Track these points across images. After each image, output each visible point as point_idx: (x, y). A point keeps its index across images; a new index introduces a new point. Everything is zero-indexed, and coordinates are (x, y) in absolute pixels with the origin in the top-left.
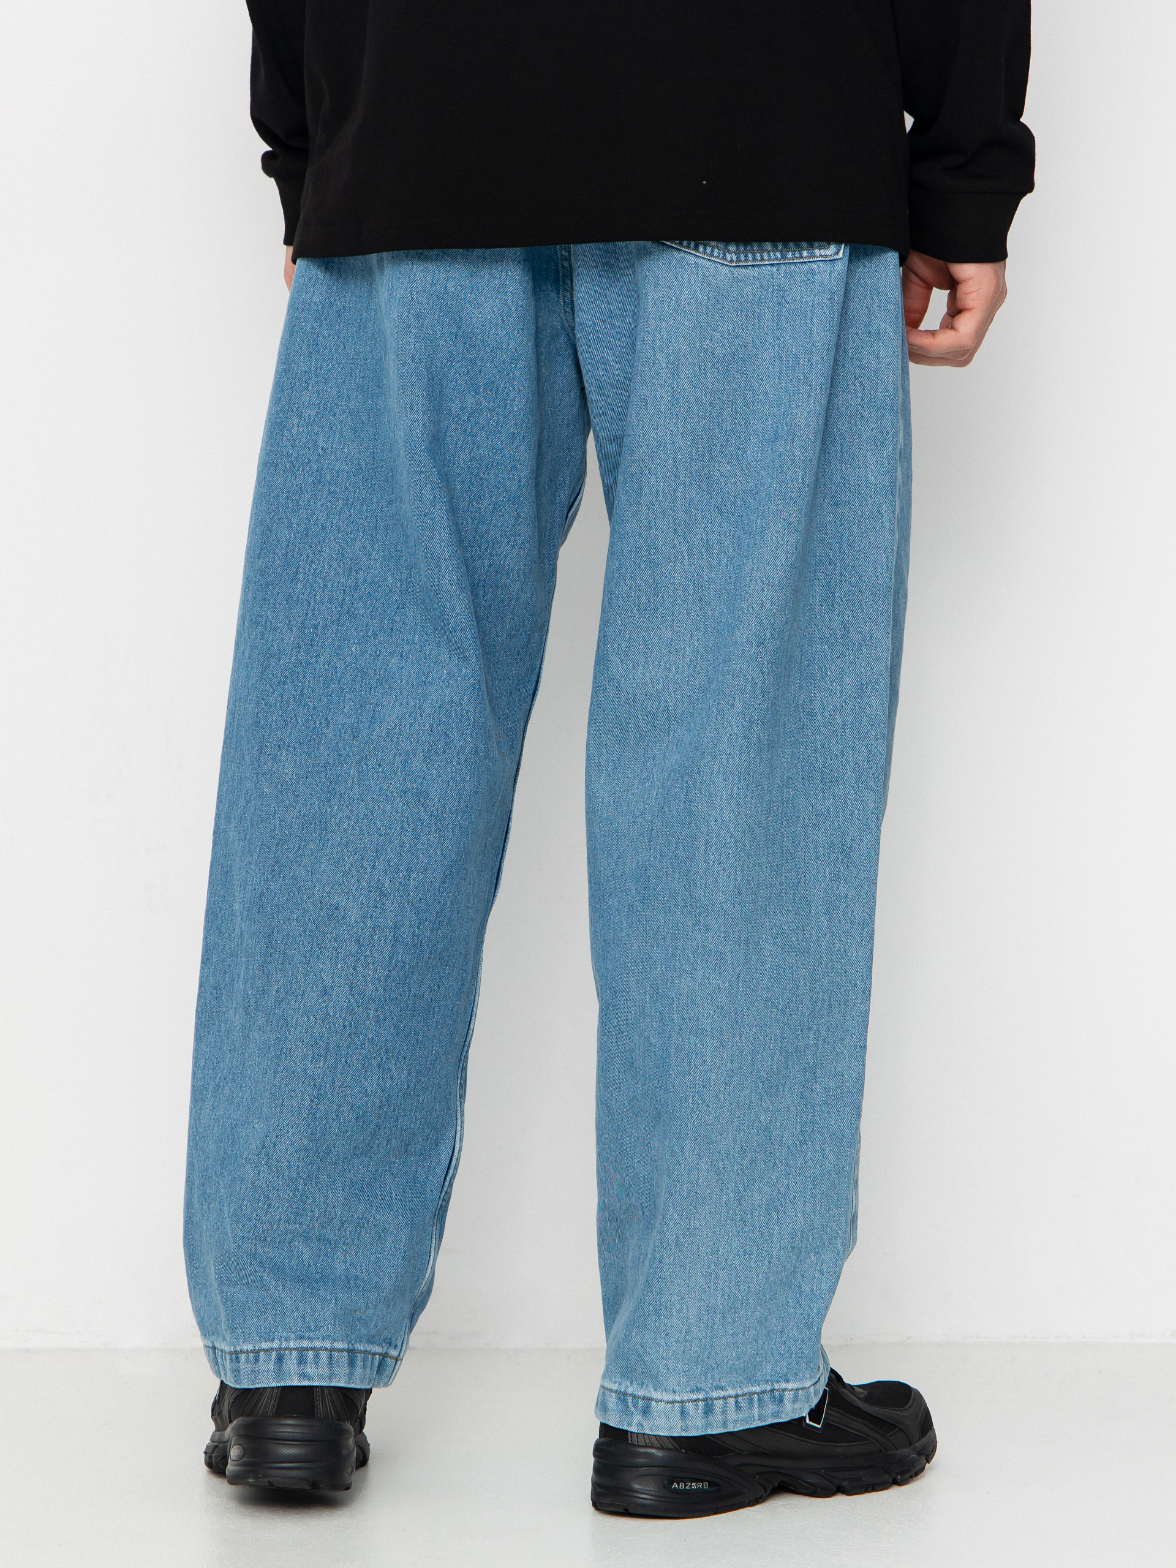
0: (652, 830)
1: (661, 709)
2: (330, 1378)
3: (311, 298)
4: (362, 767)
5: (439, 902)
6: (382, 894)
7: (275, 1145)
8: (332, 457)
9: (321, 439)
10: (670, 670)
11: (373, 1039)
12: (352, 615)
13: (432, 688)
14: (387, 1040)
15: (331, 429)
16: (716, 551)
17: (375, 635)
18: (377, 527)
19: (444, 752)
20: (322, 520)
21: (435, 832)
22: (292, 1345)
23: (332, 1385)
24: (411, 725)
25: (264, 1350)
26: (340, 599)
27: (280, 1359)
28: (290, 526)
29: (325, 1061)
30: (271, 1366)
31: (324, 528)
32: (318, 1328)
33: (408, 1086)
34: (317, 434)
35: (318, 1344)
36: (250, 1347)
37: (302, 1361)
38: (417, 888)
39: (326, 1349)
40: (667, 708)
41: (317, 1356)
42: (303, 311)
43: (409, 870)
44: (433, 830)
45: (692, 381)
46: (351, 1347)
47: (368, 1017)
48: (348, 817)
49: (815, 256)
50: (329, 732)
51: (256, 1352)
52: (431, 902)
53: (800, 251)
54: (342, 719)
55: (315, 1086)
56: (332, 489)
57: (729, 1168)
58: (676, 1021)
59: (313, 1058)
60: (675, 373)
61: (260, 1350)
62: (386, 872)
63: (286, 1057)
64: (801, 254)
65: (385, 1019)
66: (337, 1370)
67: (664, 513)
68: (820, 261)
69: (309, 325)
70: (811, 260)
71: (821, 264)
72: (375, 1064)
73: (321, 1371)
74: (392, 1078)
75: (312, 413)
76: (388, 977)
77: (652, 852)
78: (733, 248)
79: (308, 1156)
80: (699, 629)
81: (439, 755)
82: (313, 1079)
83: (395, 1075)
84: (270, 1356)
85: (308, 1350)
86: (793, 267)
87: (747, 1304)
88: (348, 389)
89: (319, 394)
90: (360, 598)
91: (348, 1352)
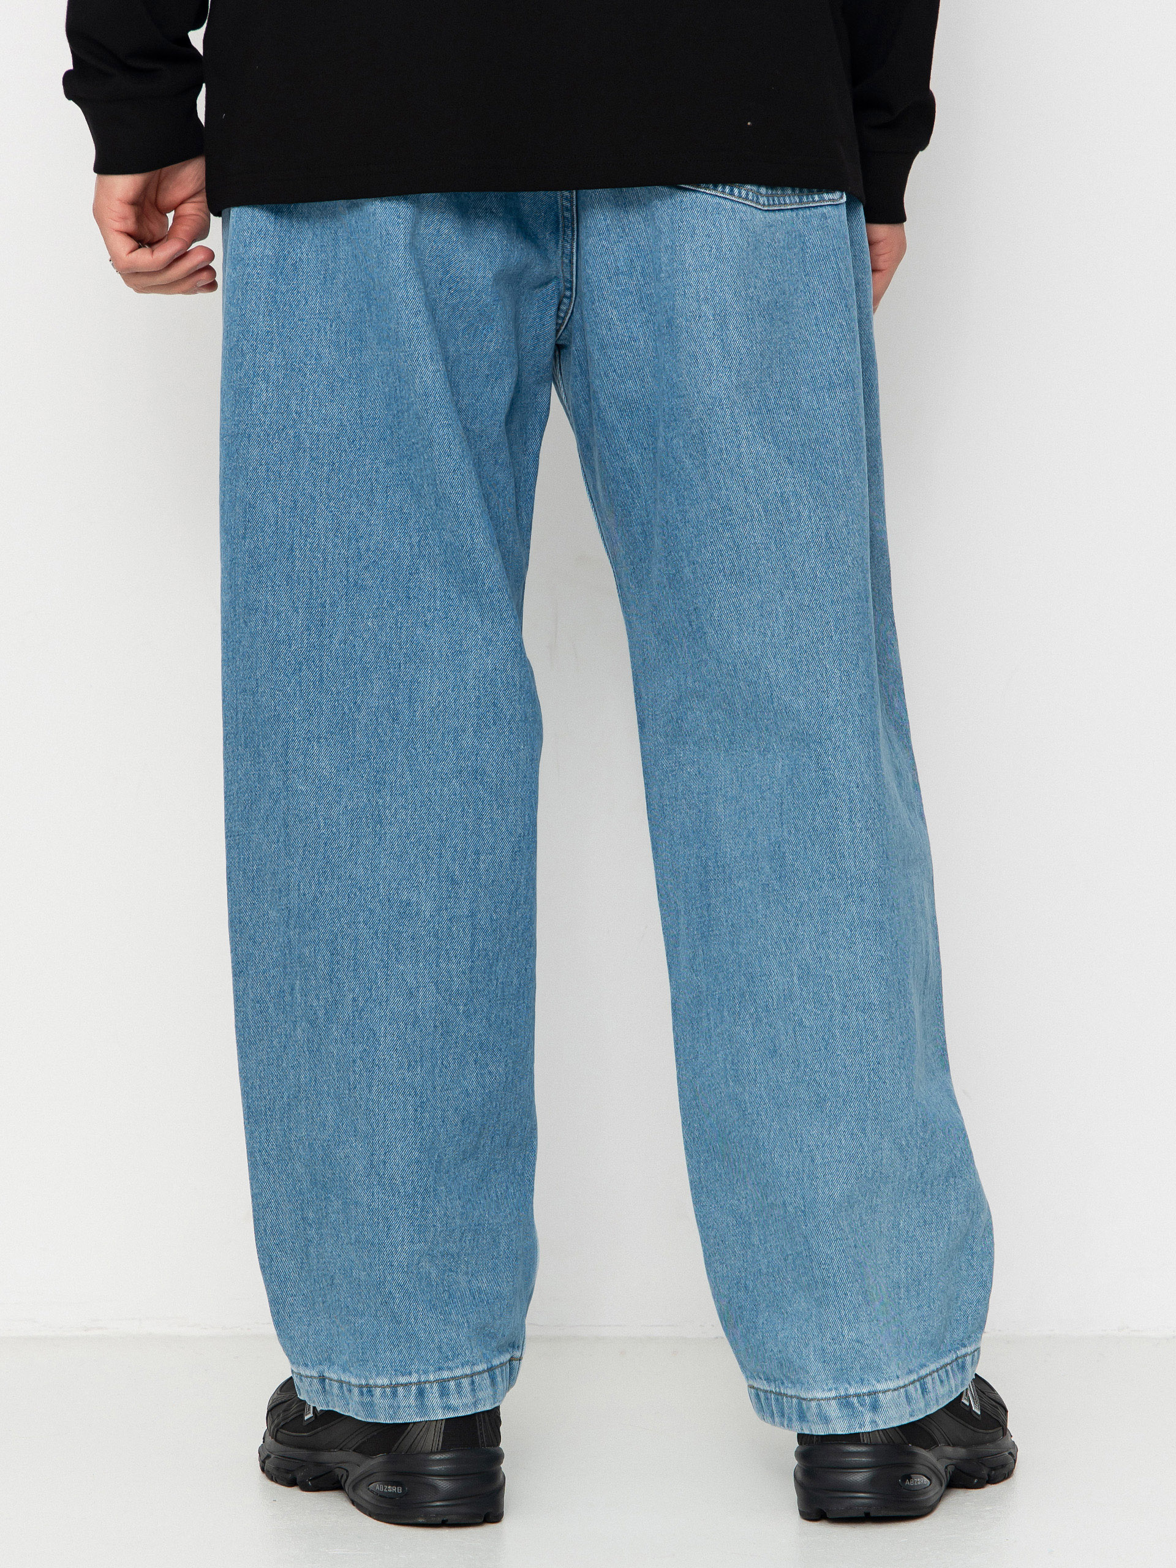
0: (782, 803)
1: (762, 676)
2: (475, 1404)
3: (262, 253)
4: (410, 752)
5: (513, 881)
6: (454, 882)
7: (385, 1163)
8: (309, 420)
9: (294, 402)
10: (765, 635)
11: (465, 1036)
12: (360, 587)
13: (471, 657)
14: (479, 1035)
15: (303, 390)
16: (792, 504)
17: (391, 606)
18: (372, 490)
19: (495, 724)
20: (309, 489)
21: (497, 809)
22: (432, 1378)
23: (479, 1411)
24: (455, 700)
25: (402, 1385)
26: (344, 573)
27: (421, 1393)
28: (275, 500)
29: (422, 1066)
30: (412, 1401)
31: (313, 498)
32: (456, 1356)
33: (507, 1078)
34: (288, 398)
35: (458, 1372)
36: (386, 1382)
37: (444, 1393)
38: (487, 870)
39: (467, 1376)
40: (767, 675)
41: (459, 1386)
42: (255, 266)
43: (477, 853)
44: (495, 807)
45: (741, 331)
46: (489, 1366)
47: (458, 1013)
48: (404, 807)
49: (824, 200)
50: (362, 717)
51: (394, 1387)
52: (504, 883)
53: (811, 195)
54: (374, 703)
55: (416, 1095)
56: (314, 455)
57: (912, 1144)
58: (837, 999)
59: (410, 1065)
60: (723, 325)
61: (398, 1385)
62: (454, 860)
63: (379, 1068)
64: (813, 198)
65: (475, 1012)
66: (480, 1395)
67: (731, 470)
68: (828, 205)
69: (264, 281)
70: (822, 204)
71: (829, 208)
72: (471, 1060)
73: (465, 1400)
74: (490, 1072)
75: (281, 376)
76: (472, 968)
77: (784, 826)
78: (763, 190)
79: (421, 1169)
80: (788, 587)
81: (490, 728)
82: (414, 1088)
83: (493, 1069)
84: (410, 1391)
85: (449, 1381)
86: (808, 212)
87: (930, 1275)
88: (317, 347)
89: (285, 354)
90: (366, 568)
91: (488, 1372)
